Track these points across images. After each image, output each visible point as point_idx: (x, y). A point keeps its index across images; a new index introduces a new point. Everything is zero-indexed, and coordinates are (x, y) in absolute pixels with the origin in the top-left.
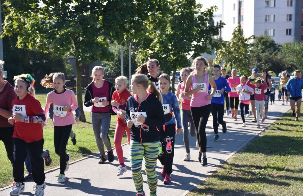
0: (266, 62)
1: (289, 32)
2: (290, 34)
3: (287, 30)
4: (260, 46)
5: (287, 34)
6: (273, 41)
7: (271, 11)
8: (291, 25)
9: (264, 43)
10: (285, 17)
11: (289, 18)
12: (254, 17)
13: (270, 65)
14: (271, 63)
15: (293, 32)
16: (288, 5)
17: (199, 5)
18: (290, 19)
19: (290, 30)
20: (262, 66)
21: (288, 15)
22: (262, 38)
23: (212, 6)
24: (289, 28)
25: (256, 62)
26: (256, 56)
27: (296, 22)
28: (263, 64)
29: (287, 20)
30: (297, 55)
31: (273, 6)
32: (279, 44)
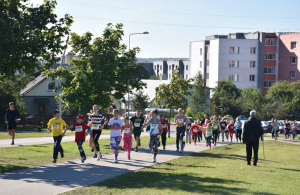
0: (225, 106)
1: (252, 78)
2: (253, 80)
3: (250, 76)
4: (222, 90)
5: (250, 80)
6: (235, 86)
7: (235, 57)
8: (254, 71)
9: (226, 88)
10: (249, 64)
11: (252, 65)
12: (219, 62)
13: (228, 109)
14: (229, 107)
15: (256, 78)
16: (251, 52)
17: (123, 46)
18: (254, 66)
19: (253, 76)
20: (220, 110)
21: (251, 62)
22: (224, 83)
23: (135, 47)
24: (252, 74)
25: (215, 105)
26: (215, 100)
27: (259, 69)
28: (221, 107)
29: (251, 66)
30: (255, 100)
31: (237, 52)
32: (240, 89)
